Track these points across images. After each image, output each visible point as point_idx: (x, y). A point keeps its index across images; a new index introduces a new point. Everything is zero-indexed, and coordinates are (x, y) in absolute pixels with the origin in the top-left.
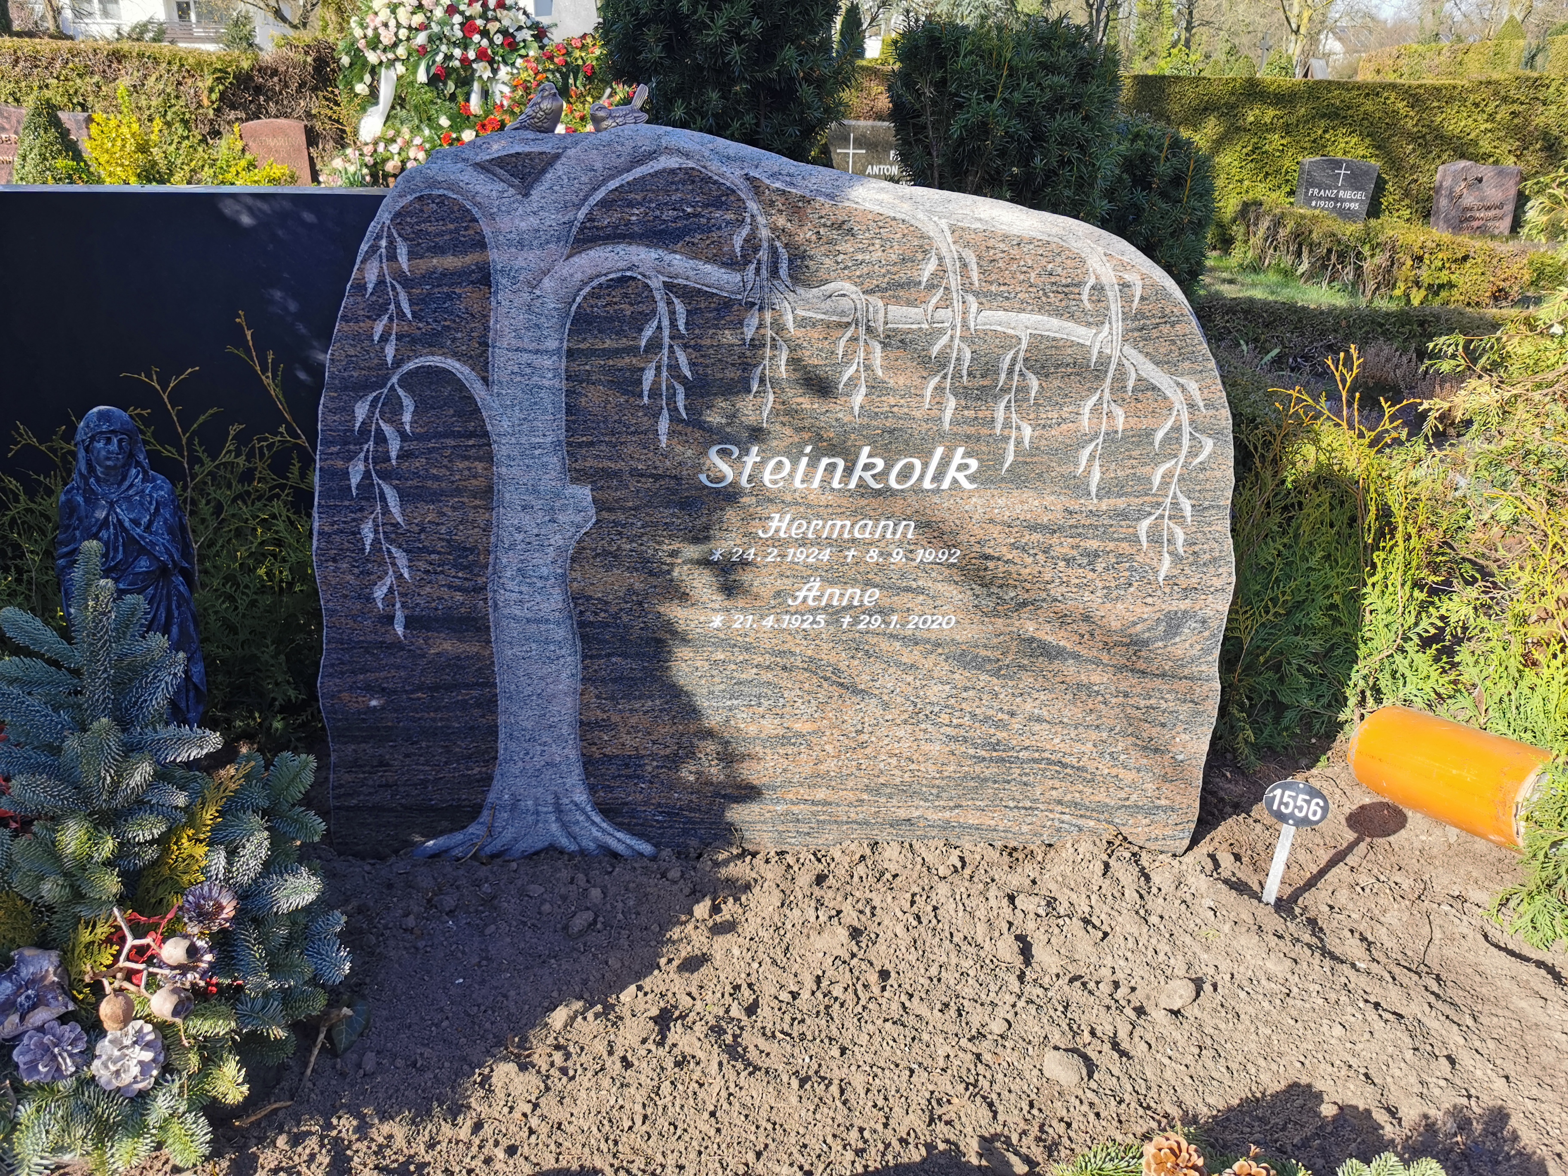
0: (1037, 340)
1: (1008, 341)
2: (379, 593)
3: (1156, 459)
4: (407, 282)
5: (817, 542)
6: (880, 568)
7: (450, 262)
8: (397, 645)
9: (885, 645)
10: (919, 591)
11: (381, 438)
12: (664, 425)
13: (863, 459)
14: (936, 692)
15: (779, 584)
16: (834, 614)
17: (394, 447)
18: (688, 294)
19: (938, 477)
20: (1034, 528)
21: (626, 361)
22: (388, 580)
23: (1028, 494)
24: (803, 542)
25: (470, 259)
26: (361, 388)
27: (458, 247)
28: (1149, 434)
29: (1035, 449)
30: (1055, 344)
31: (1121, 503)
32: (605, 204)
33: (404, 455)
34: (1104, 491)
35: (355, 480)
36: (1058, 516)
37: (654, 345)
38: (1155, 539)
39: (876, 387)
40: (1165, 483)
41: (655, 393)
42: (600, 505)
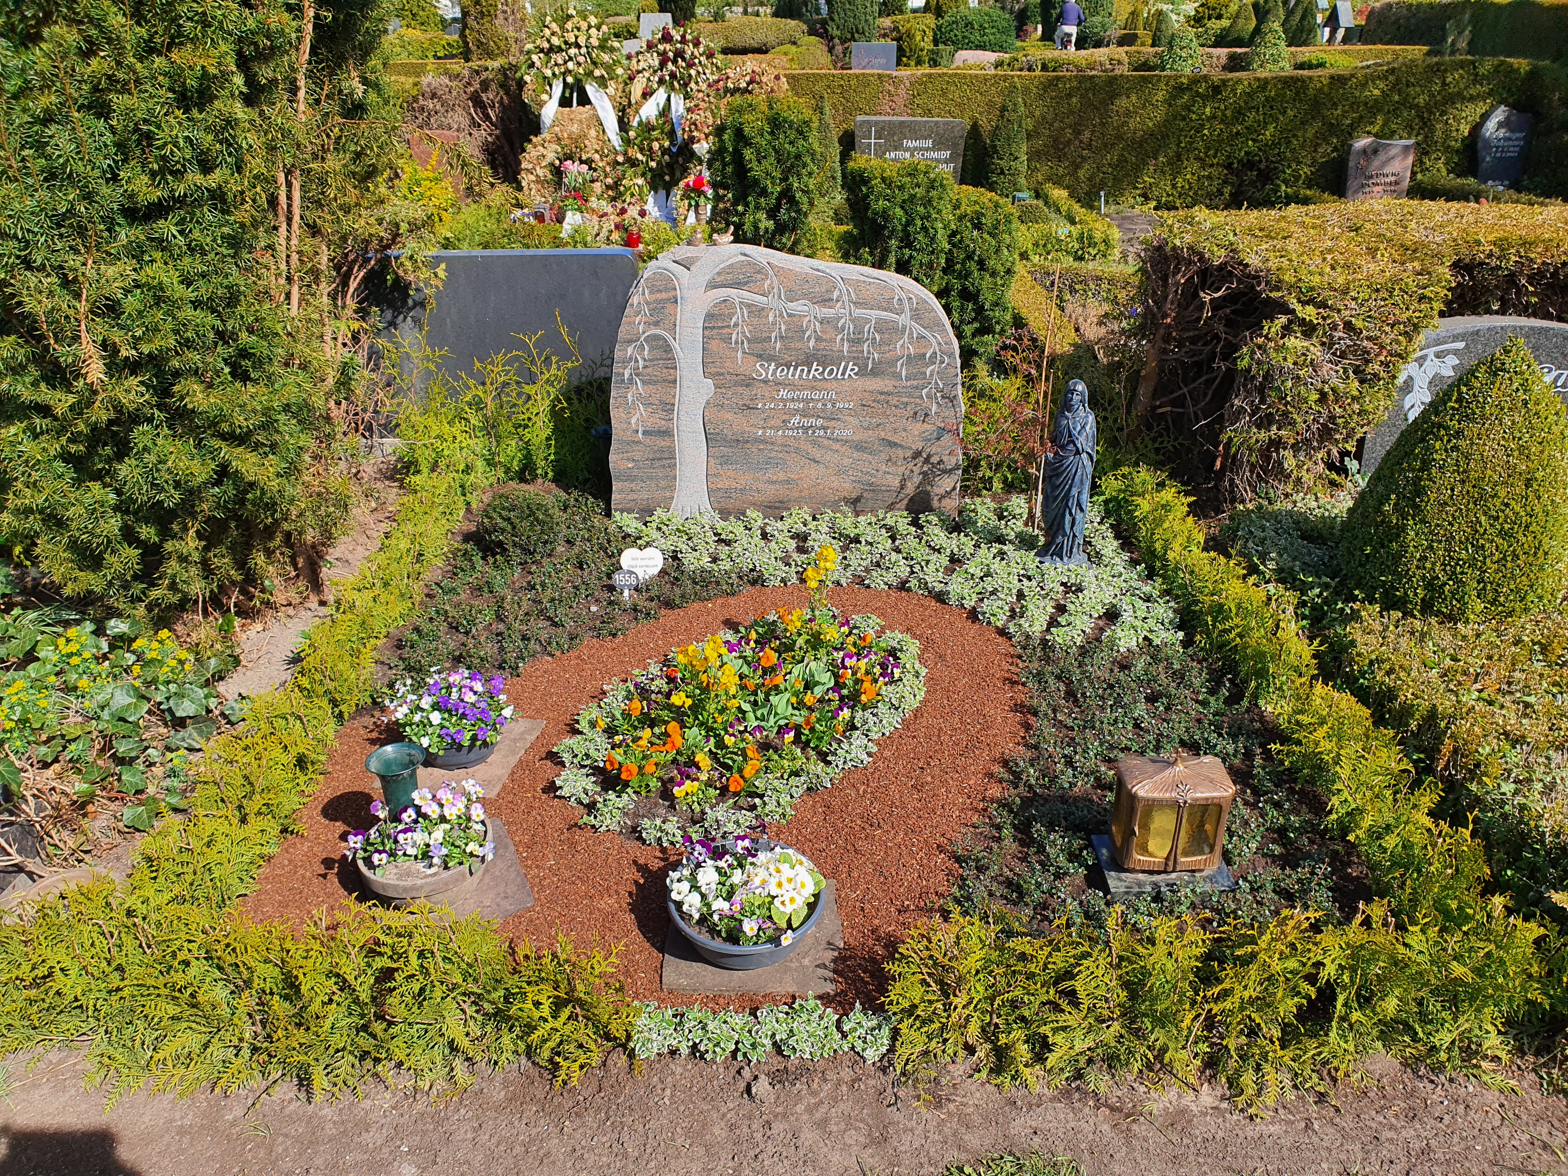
0: (879, 321)
1: (867, 321)
2: (633, 421)
3: (927, 366)
4: (648, 303)
5: (798, 400)
6: (823, 411)
7: (664, 295)
8: (639, 442)
9: (826, 442)
10: (838, 419)
11: (637, 361)
12: (740, 354)
13: (814, 367)
14: (847, 461)
15: (784, 417)
16: (806, 429)
17: (641, 364)
18: (749, 306)
19: (843, 374)
20: (881, 393)
21: (726, 330)
22: (638, 415)
23: (878, 379)
24: (793, 400)
25: (671, 294)
26: (630, 342)
27: (666, 290)
28: (924, 355)
29: (880, 362)
30: (886, 321)
31: (915, 383)
32: (719, 274)
33: (645, 367)
34: (908, 379)
35: (626, 376)
36: (891, 389)
37: (736, 325)
38: (929, 396)
39: (818, 339)
40: (932, 375)
41: (736, 342)
42: (717, 386)
